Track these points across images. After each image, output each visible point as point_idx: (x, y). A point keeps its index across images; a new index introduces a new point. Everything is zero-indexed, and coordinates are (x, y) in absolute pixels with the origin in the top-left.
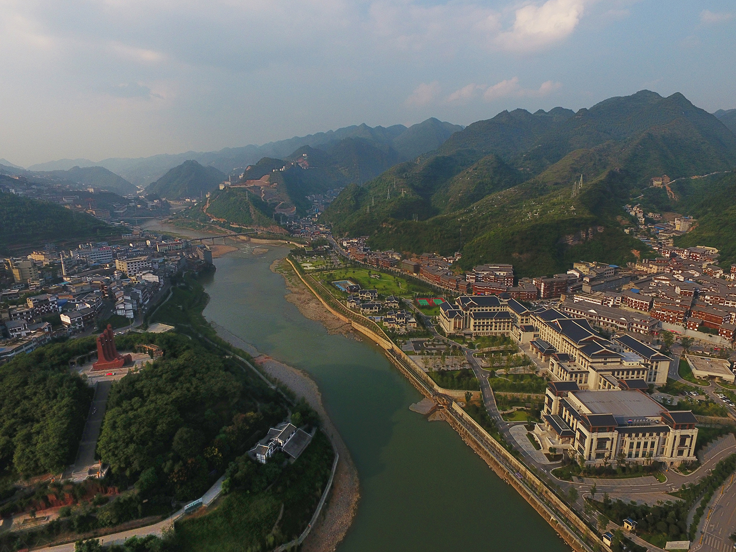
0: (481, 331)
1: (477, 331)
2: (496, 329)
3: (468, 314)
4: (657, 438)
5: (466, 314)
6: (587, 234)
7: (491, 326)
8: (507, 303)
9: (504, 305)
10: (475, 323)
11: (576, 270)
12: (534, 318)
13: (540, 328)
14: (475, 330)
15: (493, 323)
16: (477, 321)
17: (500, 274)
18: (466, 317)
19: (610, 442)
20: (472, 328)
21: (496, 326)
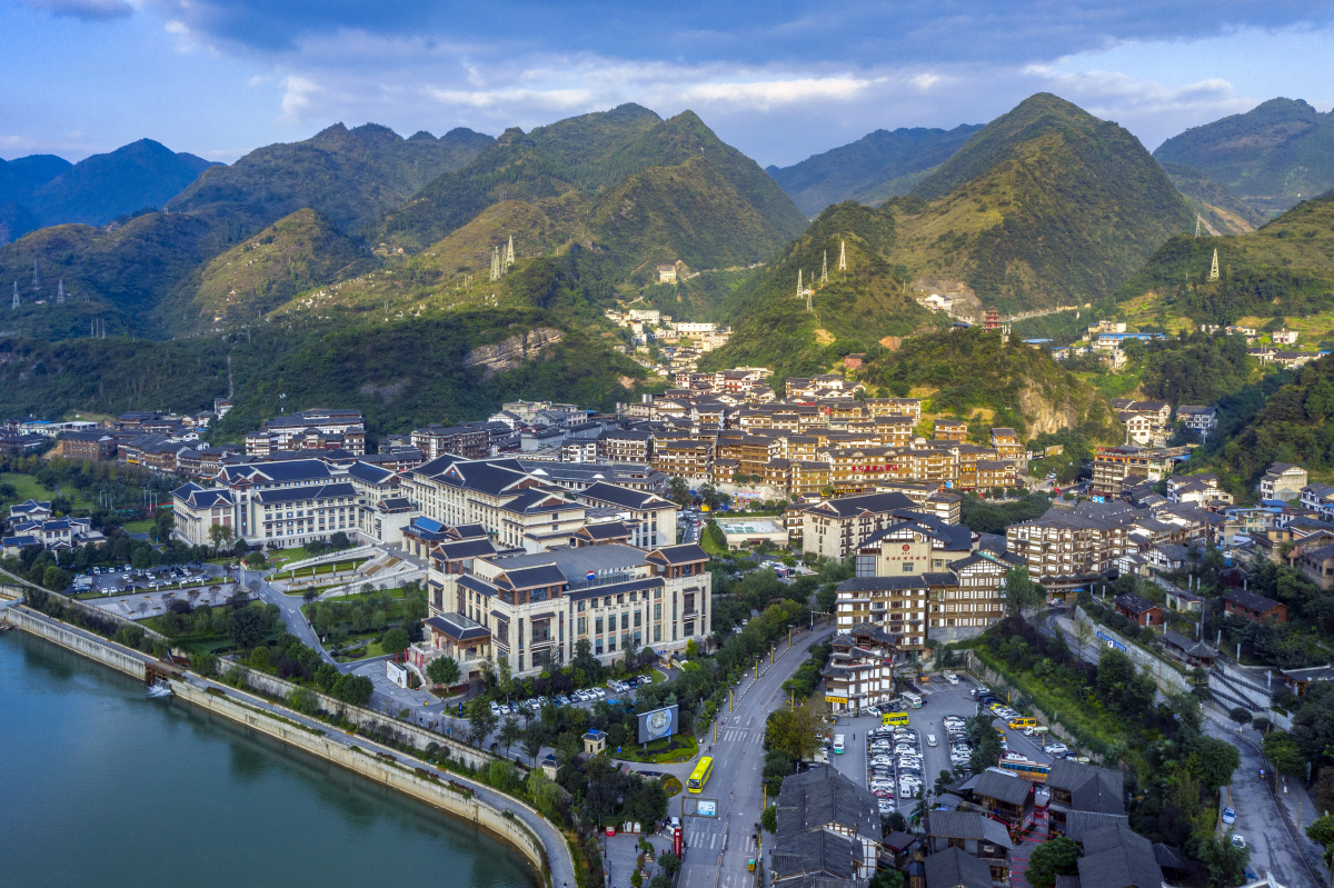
0: (285, 536)
1: (274, 536)
2: (322, 528)
3: (249, 498)
4: (645, 603)
5: (244, 498)
6: (526, 346)
7: (310, 521)
8: (347, 472)
9: (340, 476)
10: (269, 517)
11: (507, 414)
12: (409, 485)
13: (423, 501)
14: (269, 534)
15: (316, 515)
16: (273, 511)
17: (332, 432)
18: (244, 507)
19: (557, 618)
20: (261, 530)
21: (322, 521)
